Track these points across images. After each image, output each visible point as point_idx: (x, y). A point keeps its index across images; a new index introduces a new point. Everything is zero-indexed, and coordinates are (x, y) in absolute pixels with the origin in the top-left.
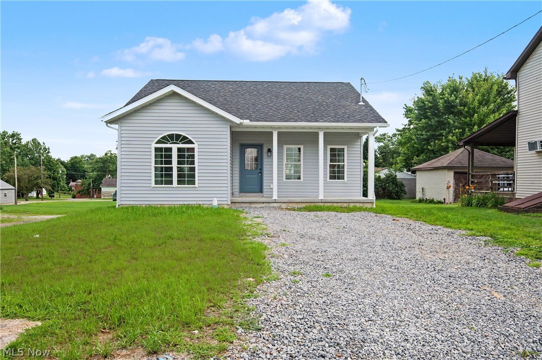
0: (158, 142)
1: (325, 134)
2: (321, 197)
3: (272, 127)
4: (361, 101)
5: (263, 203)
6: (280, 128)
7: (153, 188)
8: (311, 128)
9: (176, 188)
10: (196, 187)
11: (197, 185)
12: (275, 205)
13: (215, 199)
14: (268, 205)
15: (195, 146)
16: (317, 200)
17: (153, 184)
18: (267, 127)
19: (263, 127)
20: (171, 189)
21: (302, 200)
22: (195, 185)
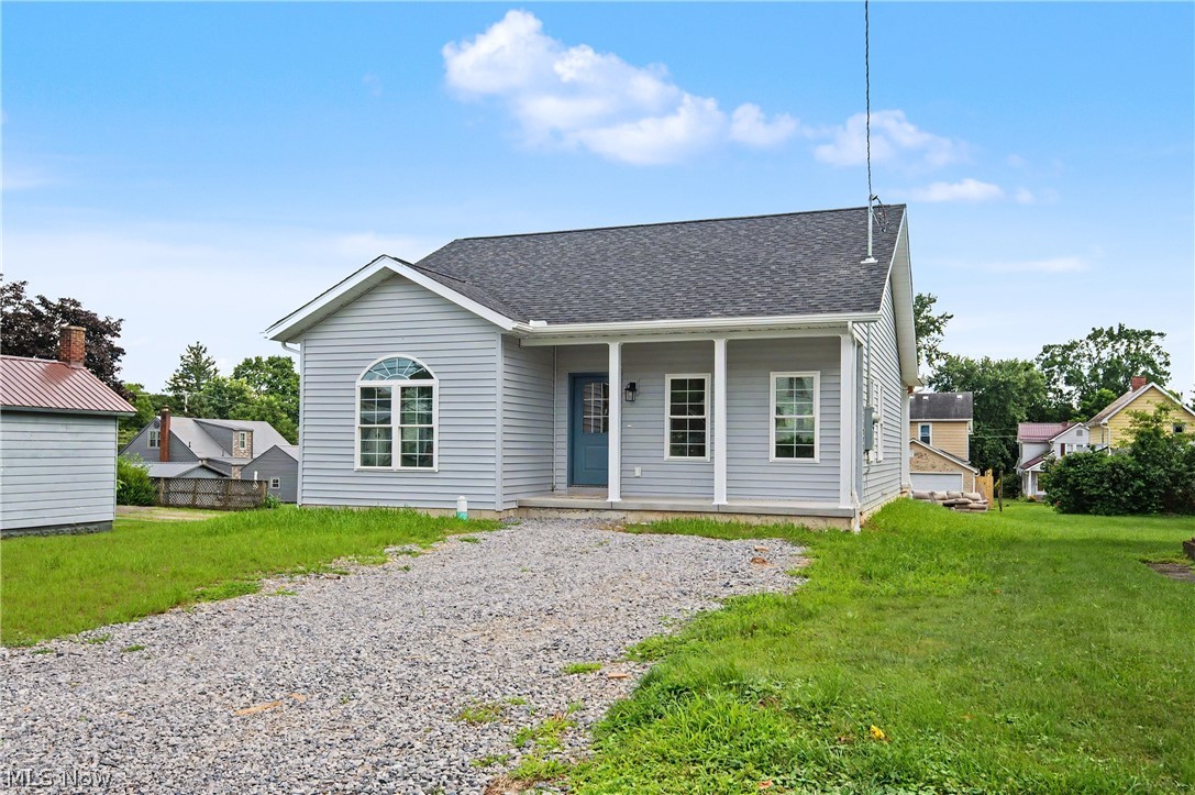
0: (369, 375)
1: (730, 346)
2: (721, 499)
3: (605, 335)
4: (870, 254)
5: (587, 510)
6: (623, 334)
7: (358, 471)
8: (694, 331)
9: (399, 472)
10: (433, 472)
11: (435, 467)
12: (614, 515)
13: (462, 497)
14: (596, 514)
15: (433, 383)
16: (708, 507)
17: (358, 465)
18: (596, 334)
19: (587, 335)
20: (389, 475)
21: (669, 505)
22: (431, 465)
